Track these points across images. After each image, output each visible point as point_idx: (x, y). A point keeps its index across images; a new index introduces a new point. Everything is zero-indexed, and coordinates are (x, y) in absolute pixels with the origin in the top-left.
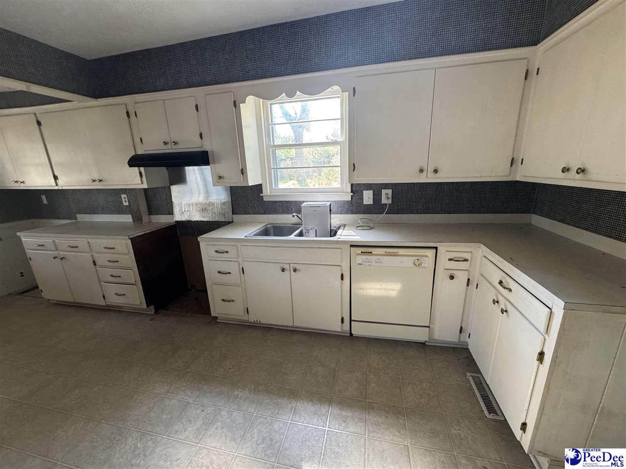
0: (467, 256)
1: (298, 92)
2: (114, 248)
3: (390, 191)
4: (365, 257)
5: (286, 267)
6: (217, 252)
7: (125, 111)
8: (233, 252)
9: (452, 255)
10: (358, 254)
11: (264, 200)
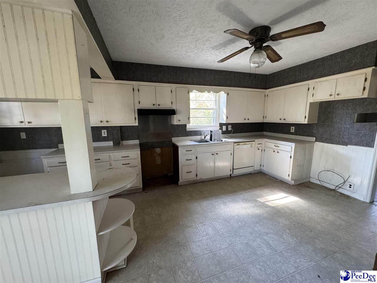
0: (261, 143)
1: (211, 92)
2: (128, 156)
3: (231, 126)
4: (238, 146)
5: (214, 153)
6: (187, 151)
7: (132, 89)
8: (193, 150)
9: (258, 143)
10: (236, 145)
11: (187, 130)
